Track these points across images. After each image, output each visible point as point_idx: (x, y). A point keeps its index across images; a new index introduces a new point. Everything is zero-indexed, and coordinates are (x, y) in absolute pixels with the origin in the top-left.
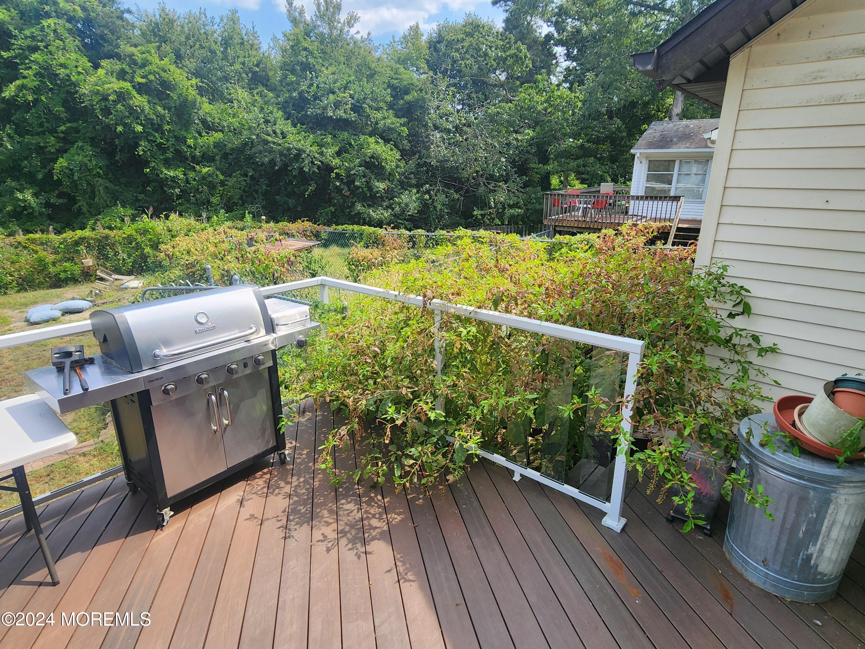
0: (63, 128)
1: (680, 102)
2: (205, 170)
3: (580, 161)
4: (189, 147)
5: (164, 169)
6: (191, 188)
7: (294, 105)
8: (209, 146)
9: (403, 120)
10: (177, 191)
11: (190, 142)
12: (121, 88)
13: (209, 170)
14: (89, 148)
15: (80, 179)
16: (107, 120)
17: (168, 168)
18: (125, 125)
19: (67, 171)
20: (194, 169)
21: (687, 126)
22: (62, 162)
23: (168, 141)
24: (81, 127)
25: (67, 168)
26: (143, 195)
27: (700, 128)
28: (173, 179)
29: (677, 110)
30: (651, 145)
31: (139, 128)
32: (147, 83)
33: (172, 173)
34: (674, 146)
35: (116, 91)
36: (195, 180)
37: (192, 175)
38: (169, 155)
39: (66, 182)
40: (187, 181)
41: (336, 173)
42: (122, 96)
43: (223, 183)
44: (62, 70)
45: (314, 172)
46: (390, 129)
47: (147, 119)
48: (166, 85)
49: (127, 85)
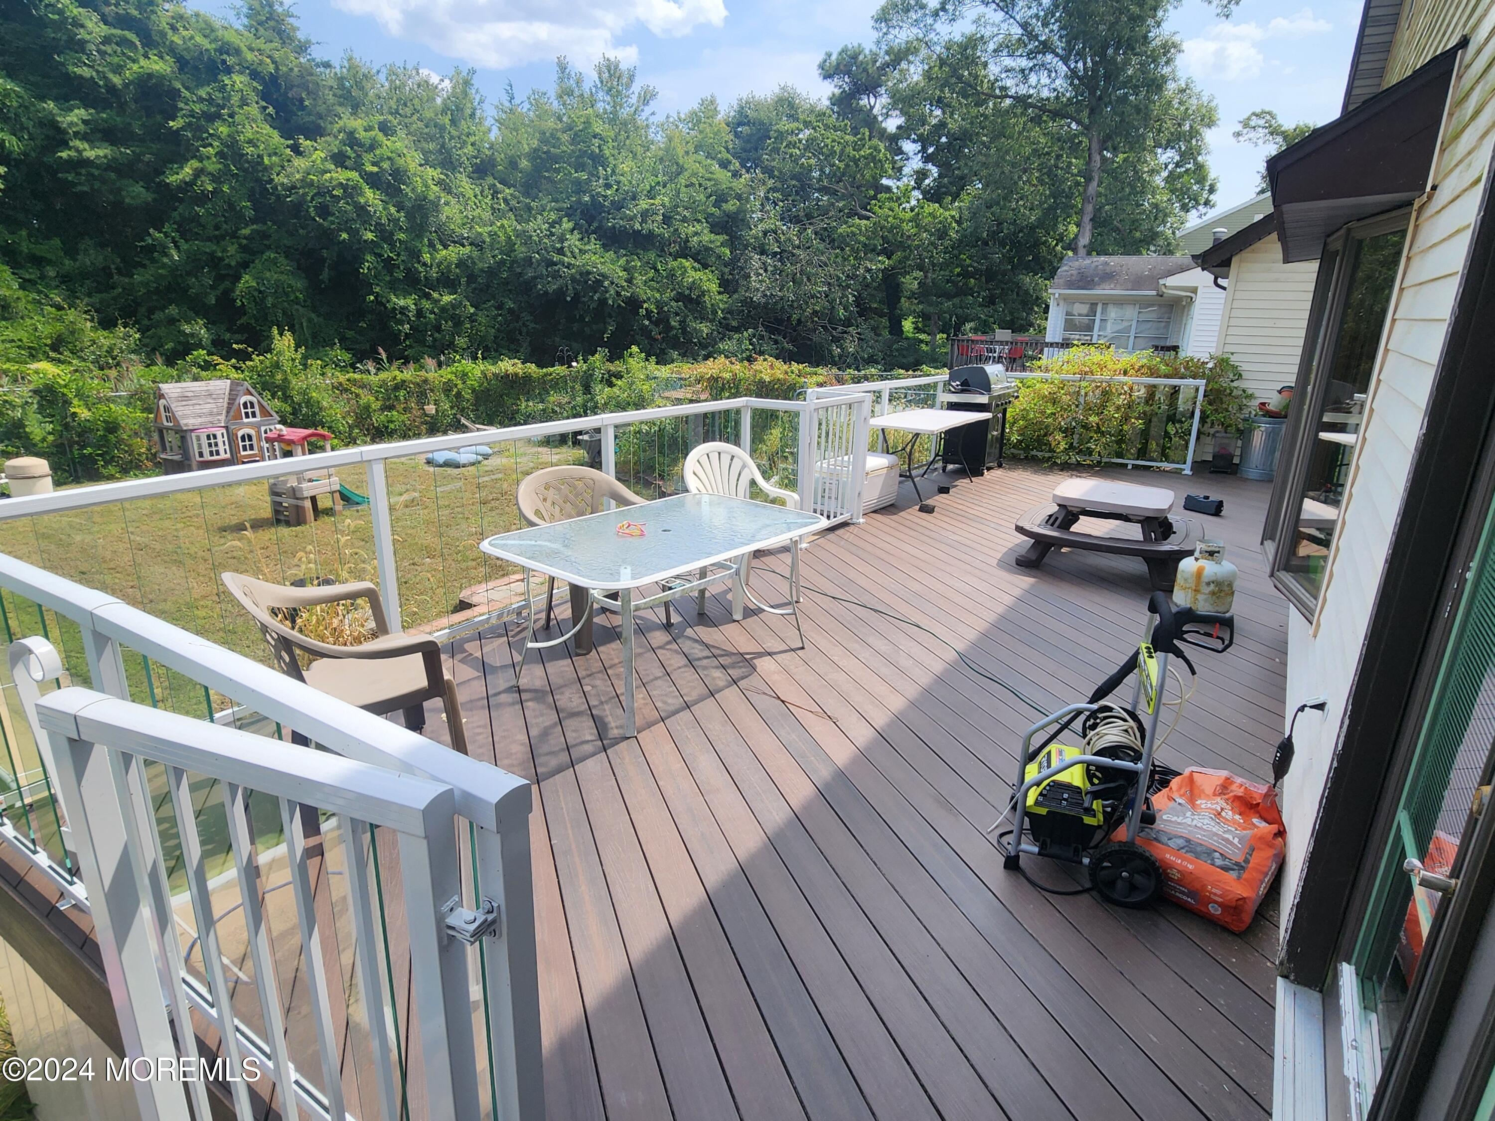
0: (246, 231)
1: (1087, 231)
2: (447, 299)
3: (956, 300)
4: (425, 264)
5: (393, 297)
6: (426, 324)
7: (582, 212)
8: (449, 266)
9: (721, 238)
10: (407, 326)
11: (426, 257)
12: (348, 180)
13: (455, 299)
14: (285, 262)
15: (274, 305)
16: (326, 224)
17: (397, 297)
18: (349, 231)
19: (256, 294)
20: (428, 296)
21: (1106, 263)
22: (247, 281)
23: (398, 255)
24: (271, 231)
25: (256, 290)
26: (352, 332)
27: (1121, 266)
28: (404, 310)
29: (1084, 240)
30: (1070, 285)
31: (370, 236)
32: (377, 173)
33: (402, 303)
34: (1097, 287)
35: (342, 183)
36: (432, 312)
37: (426, 305)
38: (400, 275)
39: (252, 309)
40: (420, 313)
41: (646, 309)
42: (350, 190)
43: (472, 318)
44: (251, 149)
45: (619, 305)
46: (707, 249)
47: (378, 224)
48: (399, 175)
49: (354, 175)
